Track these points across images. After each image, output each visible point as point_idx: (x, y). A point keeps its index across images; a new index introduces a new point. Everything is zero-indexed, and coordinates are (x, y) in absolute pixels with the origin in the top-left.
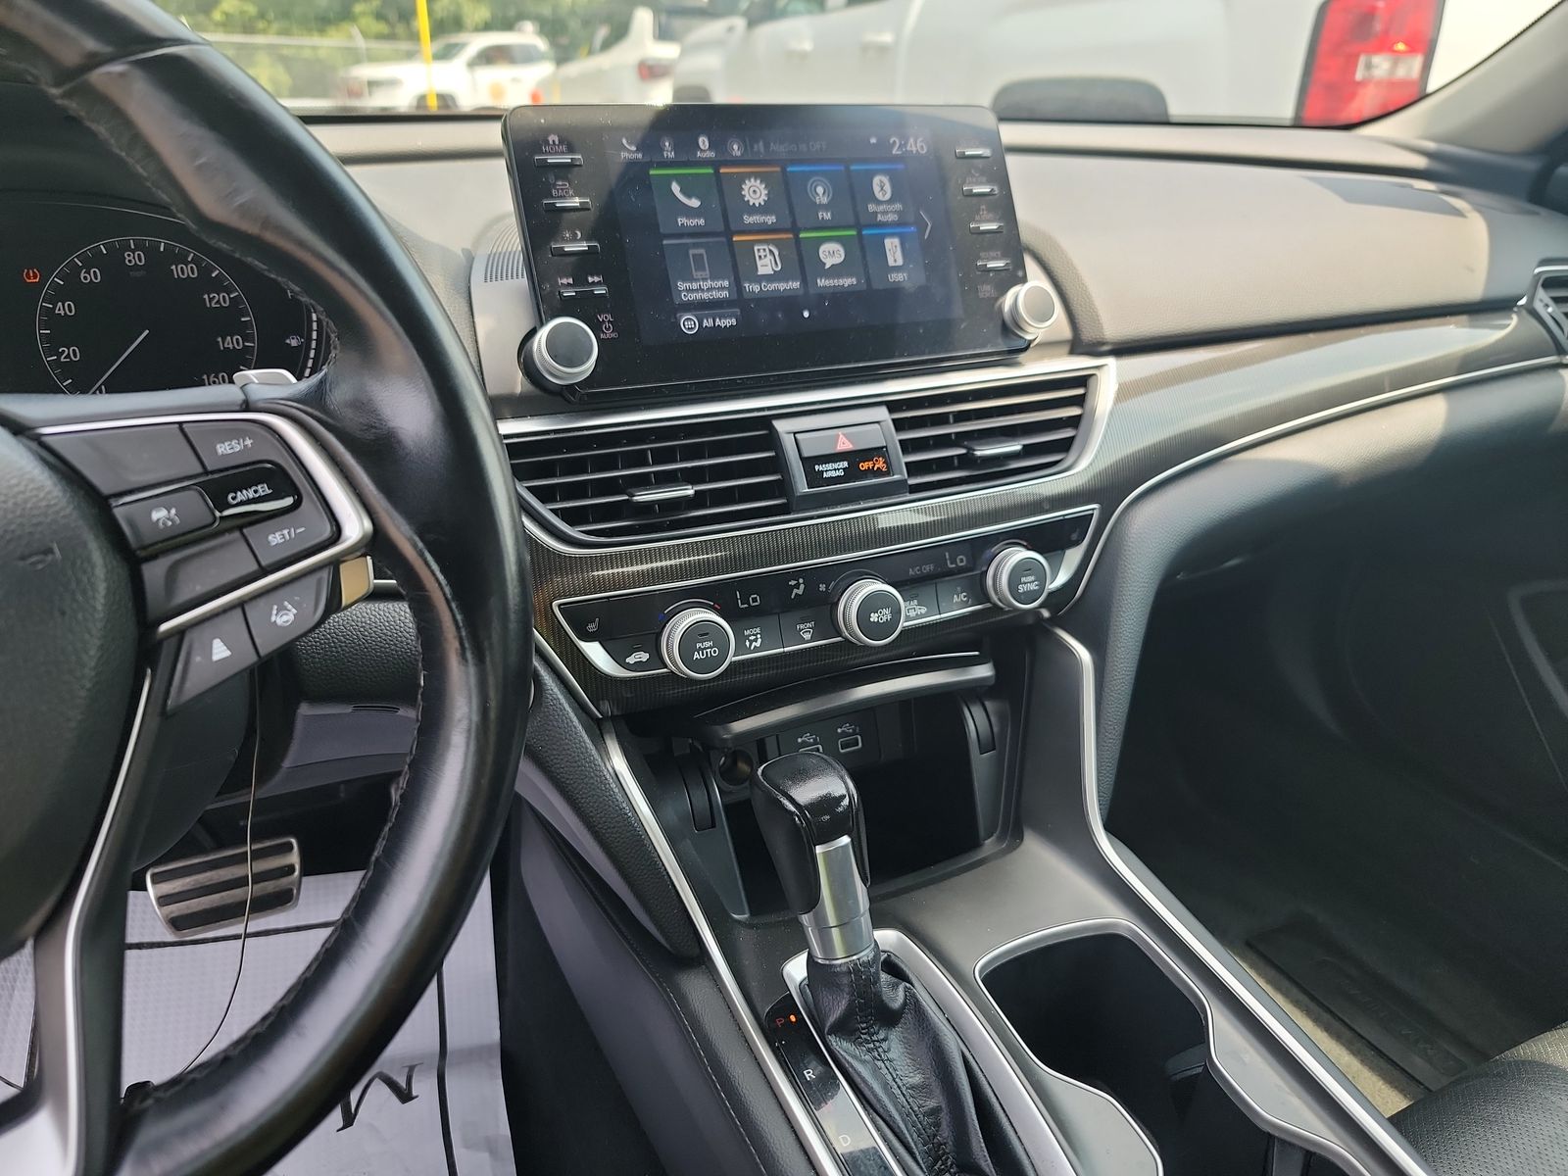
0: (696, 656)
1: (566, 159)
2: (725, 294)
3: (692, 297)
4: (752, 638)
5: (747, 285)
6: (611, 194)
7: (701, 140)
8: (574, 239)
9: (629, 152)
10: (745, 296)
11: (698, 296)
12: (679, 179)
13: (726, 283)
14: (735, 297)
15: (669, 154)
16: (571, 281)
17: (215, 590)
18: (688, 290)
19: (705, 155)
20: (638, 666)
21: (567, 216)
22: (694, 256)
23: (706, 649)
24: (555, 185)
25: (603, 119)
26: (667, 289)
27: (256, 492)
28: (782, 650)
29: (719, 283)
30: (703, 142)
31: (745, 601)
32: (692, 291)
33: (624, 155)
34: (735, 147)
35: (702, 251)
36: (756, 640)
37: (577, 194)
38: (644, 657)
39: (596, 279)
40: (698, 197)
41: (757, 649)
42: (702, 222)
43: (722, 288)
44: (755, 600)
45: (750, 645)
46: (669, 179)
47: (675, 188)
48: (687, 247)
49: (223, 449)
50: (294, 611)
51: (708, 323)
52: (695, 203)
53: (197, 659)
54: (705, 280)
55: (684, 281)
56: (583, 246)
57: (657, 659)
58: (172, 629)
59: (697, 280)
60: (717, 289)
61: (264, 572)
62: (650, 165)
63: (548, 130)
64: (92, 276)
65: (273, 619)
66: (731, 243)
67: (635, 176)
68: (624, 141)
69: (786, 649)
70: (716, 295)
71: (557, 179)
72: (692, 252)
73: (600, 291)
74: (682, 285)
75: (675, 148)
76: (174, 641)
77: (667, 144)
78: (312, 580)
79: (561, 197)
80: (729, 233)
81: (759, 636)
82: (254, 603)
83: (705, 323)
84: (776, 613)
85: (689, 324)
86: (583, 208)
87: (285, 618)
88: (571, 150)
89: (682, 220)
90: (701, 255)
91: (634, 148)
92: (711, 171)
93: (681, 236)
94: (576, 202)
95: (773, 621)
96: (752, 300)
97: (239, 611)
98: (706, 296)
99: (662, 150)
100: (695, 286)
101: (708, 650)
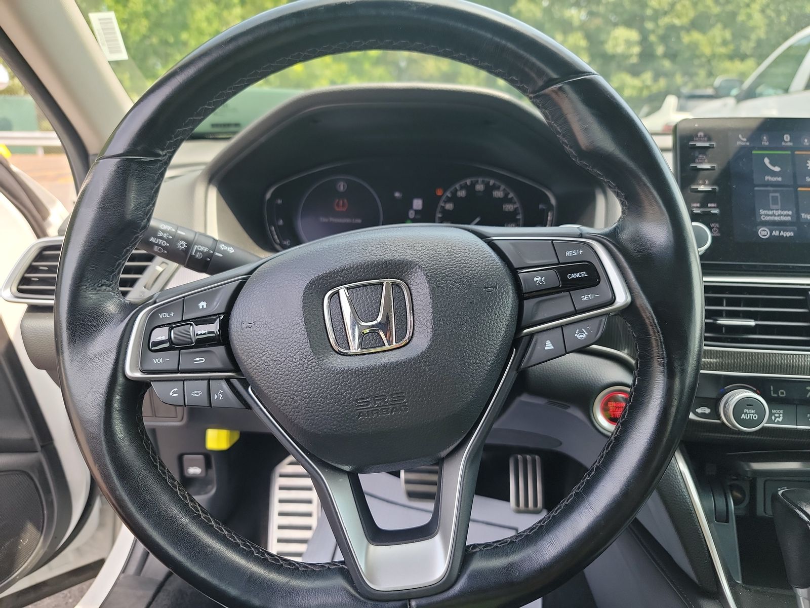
0: (743, 416)
1: (707, 144)
2: (789, 218)
3: (768, 218)
4: (777, 415)
5: (803, 215)
6: (729, 163)
7: (785, 136)
8: (704, 184)
9: (742, 141)
10: (801, 221)
11: (772, 218)
12: (769, 156)
13: (790, 213)
14: (795, 220)
15: (766, 143)
16: (698, 205)
17: (552, 317)
18: (765, 214)
19: (787, 144)
20: (703, 415)
21: (702, 173)
22: (772, 197)
23: (750, 414)
24: (698, 157)
25: (729, 125)
26: (753, 213)
27: (581, 275)
28: (795, 427)
29: (786, 212)
30: (787, 137)
31: (776, 392)
32: (769, 215)
33: (739, 143)
34: (806, 140)
35: (777, 194)
36: (779, 417)
37: (709, 162)
38: (707, 411)
39: (713, 205)
40: (779, 166)
41: (778, 423)
42: (780, 179)
43: (787, 215)
44: (782, 393)
45: (775, 419)
46: (764, 156)
47: (767, 161)
48: (769, 192)
49: (568, 253)
50: (586, 333)
51: (776, 233)
52: (777, 169)
53: (538, 347)
54: (777, 210)
55: (764, 210)
56: (708, 188)
57: (715, 414)
58: (529, 332)
59: (772, 210)
60: (785, 215)
61: (576, 312)
62: (754, 148)
63: (699, 130)
64: (462, 194)
65: (576, 335)
66: (796, 191)
67: (744, 154)
68: (740, 136)
69: (799, 427)
70: (783, 218)
71: (700, 154)
72: (771, 194)
73: (716, 211)
74: (762, 212)
75: (769, 140)
76: (528, 338)
77: (765, 138)
78: (597, 321)
79: (700, 163)
80: (796, 186)
81: (781, 415)
82: (568, 327)
83: (774, 233)
84: (795, 404)
85: (764, 233)
86: (713, 169)
87: (581, 336)
88: (709, 139)
89: (767, 178)
90: (777, 197)
91: (745, 140)
92: (789, 152)
93: (766, 186)
94: (707, 166)
95: (792, 409)
96: (805, 223)
97: (560, 329)
98: (776, 218)
99: (761, 141)
100: (770, 213)
101: (751, 415)
